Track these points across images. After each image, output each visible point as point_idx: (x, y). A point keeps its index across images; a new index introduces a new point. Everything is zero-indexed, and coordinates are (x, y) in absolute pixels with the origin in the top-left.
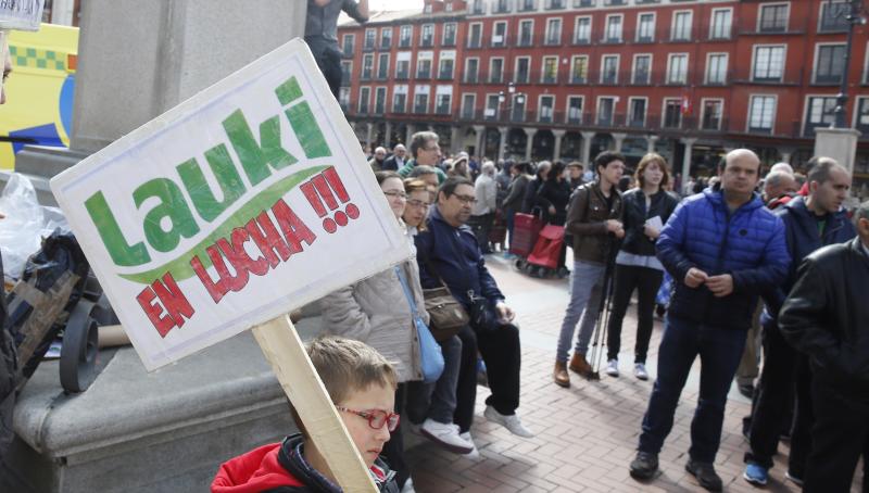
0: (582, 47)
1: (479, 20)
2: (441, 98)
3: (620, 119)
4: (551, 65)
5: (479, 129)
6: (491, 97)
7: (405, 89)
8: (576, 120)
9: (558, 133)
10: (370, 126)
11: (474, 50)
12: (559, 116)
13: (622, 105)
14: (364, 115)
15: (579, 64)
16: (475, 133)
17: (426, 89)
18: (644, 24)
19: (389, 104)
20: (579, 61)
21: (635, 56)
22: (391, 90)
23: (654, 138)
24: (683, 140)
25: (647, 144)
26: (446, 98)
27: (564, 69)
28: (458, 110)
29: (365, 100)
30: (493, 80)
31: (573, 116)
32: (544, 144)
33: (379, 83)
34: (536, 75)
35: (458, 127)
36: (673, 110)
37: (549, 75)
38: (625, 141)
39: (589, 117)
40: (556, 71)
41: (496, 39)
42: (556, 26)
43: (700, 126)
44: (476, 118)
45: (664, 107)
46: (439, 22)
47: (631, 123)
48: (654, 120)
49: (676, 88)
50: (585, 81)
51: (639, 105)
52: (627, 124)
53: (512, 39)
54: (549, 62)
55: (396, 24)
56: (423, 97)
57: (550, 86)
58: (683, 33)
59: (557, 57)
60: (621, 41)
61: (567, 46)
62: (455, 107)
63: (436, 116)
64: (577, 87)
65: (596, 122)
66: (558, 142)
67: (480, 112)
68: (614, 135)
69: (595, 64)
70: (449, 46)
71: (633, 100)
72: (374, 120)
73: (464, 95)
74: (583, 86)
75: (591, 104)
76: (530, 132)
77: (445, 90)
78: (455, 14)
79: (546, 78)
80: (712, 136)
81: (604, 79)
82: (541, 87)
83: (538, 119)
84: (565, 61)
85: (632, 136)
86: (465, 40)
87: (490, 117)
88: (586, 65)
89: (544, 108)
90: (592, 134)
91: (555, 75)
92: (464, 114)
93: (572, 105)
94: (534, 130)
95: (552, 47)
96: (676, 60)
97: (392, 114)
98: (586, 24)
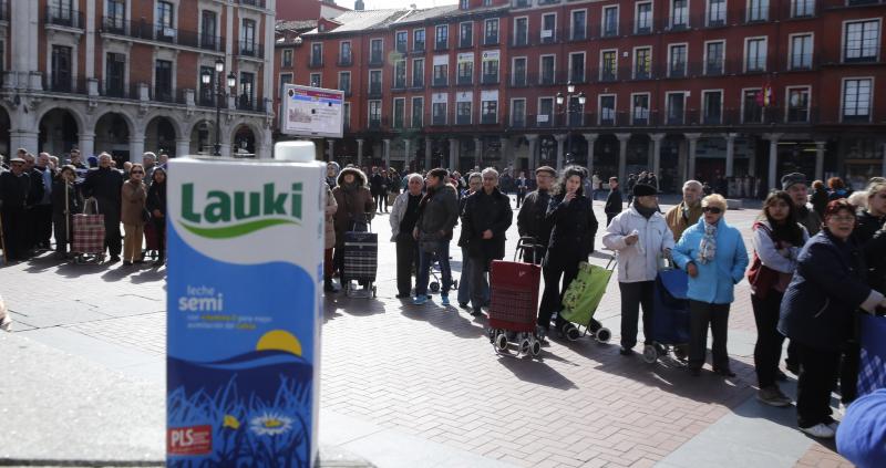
0: (644, 37)
1: (523, 13)
2: (486, 105)
3: (693, 116)
4: (611, 59)
5: (531, 137)
6: (543, 101)
7: (445, 98)
8: (643, 121)
9: (623, 137)
10: (407, 143)
11: (520, 48)
12: (623, 117)
13: (695, 99)
14: (399, 130)
15: (643, 56)
16: (527, 143)
17: (469, 96)
18: (715, 6)
19: (427, 115)
20: (641, 54)
21: (706, 42)
22: (429, 100)
23: (733, 135)
24: (767, 136)
25: (726, 142)
26: (492, 105)
27: (625, 63)
29: (399, 112)
30: (544, 80)
31: (638, 116)
32: (607, 150)
33: (414, 92)
34: (593, 72)
35: (508, 136)
36: (754, 106)
37: (608, 70)
38: (699, 141)
39: (657, 116)
40: (615, 66)
41: (546, 34)
42: (613, 14)
43: (786, 119)
44: (528, 126)
45: (743, 100)
46: (479, 18)
47: (706, 119)
48: (732, 115)
49: (755, 76)
50: (650, 76)
51: (713, 98)
52: (702, 121)
53: (563, 32)
54: (608, 56)
55: (430, 23)
56: (466, 105)
57: (610, 83)
58: (759, 13)
59: (617, 50)
60: (688, 27)
61: (627, 36)
62: (503, 114)
63: (481, 125)
64: (641, 83)
65: (666, 121)
66: (623, 146)
67: (532, 118)
68: (687, 135)
69: (660, 56)
70: (491, 45)
71: (706, 93)
72: (411, 135)
73: (512, 100)
74: (649, 81)
75: (658, 103)
76: (591, 137)
77: (491, 96)
78: (496, 9)
79: (604, 76)
80: (799, 130)
81: (672, 71)
82: (600, 86)
83: (598, 122)
84: (626, 54)
85: (709, 135)
86: (510, 37)
87: (543, 123)
88: (650, 57)
89: (605, 110)
90: (661, 136)
91: (615, 72)
92: (514, 122)
93: (636, 105)
94: (595, 136)
95: (609, 39)
96: (753, 44)
97: (432, 127)
98: (647, 9)
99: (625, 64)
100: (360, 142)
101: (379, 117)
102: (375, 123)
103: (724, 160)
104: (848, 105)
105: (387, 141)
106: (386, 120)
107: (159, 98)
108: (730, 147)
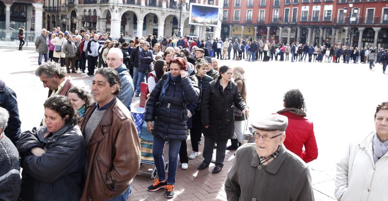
2: (326, 12)
5: (346, 28)
7: (307, 8)
10: (289, 29)
14: (286, 23)
16: (344, 31)
17: (319, 8)
19: (299, 17)
22: (300, 9)
26: (329, 12)
28: (335, 19)
29: (287, 15)
33: (294, 5)
35: (336, 28)
44: (345, 23)
56: (317, 12)
62: (334, 17)
63: (323, 22)
67: (348, 19)
72: (292, 26)
73: (339, 10)
76: (377, 29)
77: (329, 8)
82: (384, 3)
83: (381, 22)
87: (353, 22)
92: (339, 21)
94: (379, 29)
97: (301, 22)
100: (268, 28)
101: (278, 17)
102: (275, 19)
105: (281, 28)
106: (281, 18)
107: (171, 7)
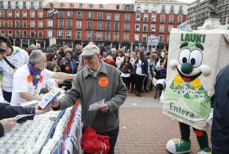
0: (10, 18)
3: (21, 36)
8: (11, 36)
12: (6, 35)
13: (21, 32)
18: (24, 14)
20: (10, 22)
21: (23, 21)
24: (36, 40)
25: (28, 41)
31: (10, 35)
36: (33, 34)
38: (23, 41)
39: (14, 36)
42: (3, 13)
43: (39, 37)
45: (31, 33)
47: (24, 37)
48: (29, 36)
49: (32, 29)
50: (12, 27)
51: (25, 32)
52: (23, 37)
54: (2, 22)
57: (3, 28)
58: (33, 16)
59: (4, 21)
60: (19, 17)
64: (10, 28)
65: (16, 37)
68: (20, 40)
69: (14, 23)
74: (12, 28)
75: (14, 33)
79: (2, 26)
80: (41, 39)
81: (16, 26)
84: (6, 22)
85: (24, 40)
88: (11, 23)
89: (3, 34)
90: (15, 40)
91: (4, 25)
93: (9, 33)
95: (2, 18)
96: (32, 22)
98: (10, 13)
99: (6, 24)
103: (28, 45)
104: (49, 35)
108: (29, 42)
